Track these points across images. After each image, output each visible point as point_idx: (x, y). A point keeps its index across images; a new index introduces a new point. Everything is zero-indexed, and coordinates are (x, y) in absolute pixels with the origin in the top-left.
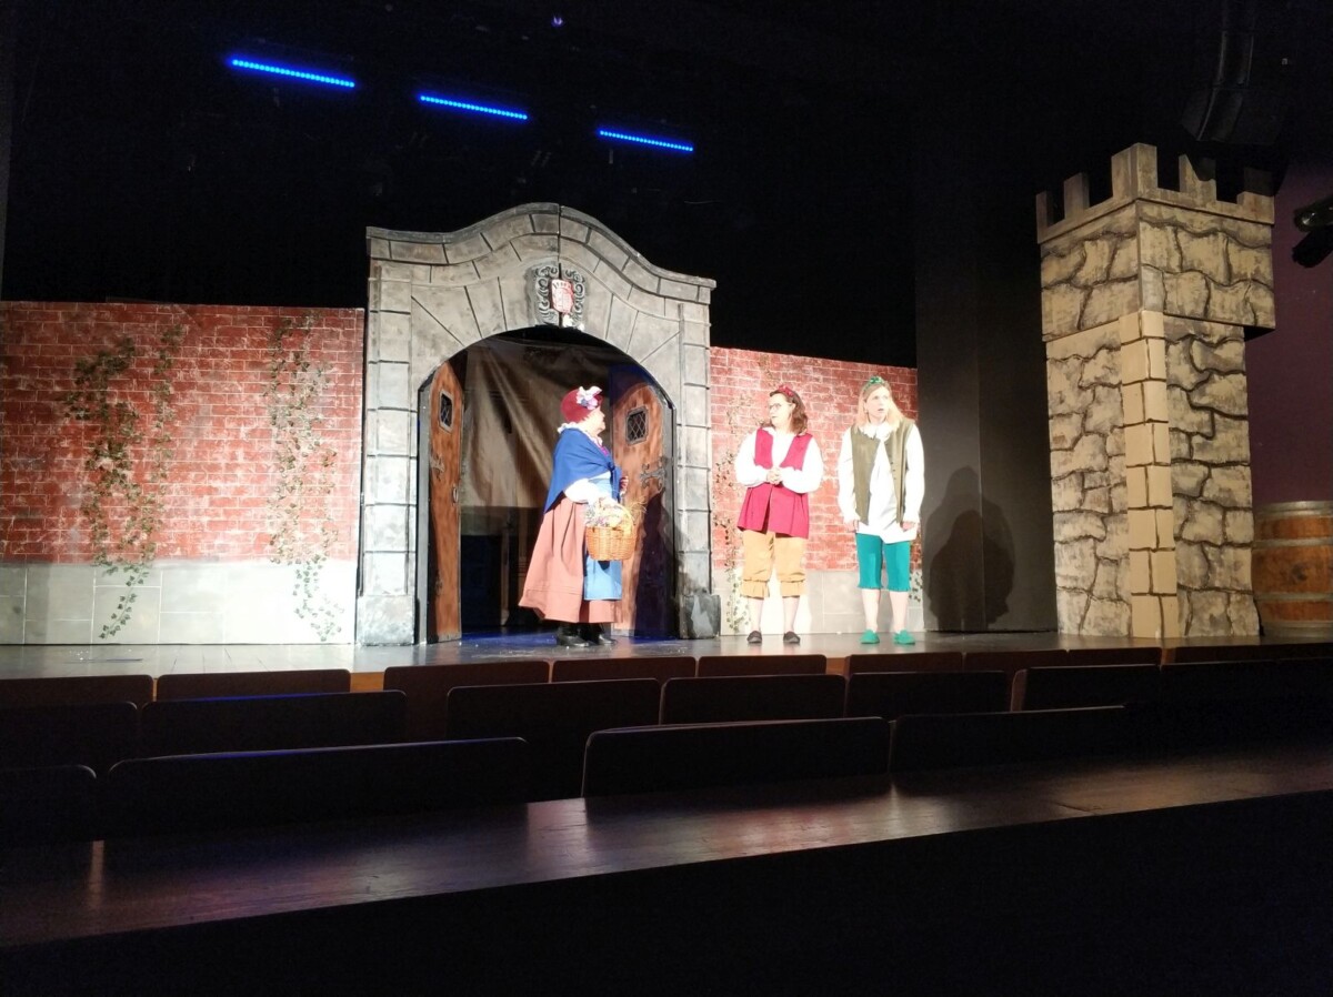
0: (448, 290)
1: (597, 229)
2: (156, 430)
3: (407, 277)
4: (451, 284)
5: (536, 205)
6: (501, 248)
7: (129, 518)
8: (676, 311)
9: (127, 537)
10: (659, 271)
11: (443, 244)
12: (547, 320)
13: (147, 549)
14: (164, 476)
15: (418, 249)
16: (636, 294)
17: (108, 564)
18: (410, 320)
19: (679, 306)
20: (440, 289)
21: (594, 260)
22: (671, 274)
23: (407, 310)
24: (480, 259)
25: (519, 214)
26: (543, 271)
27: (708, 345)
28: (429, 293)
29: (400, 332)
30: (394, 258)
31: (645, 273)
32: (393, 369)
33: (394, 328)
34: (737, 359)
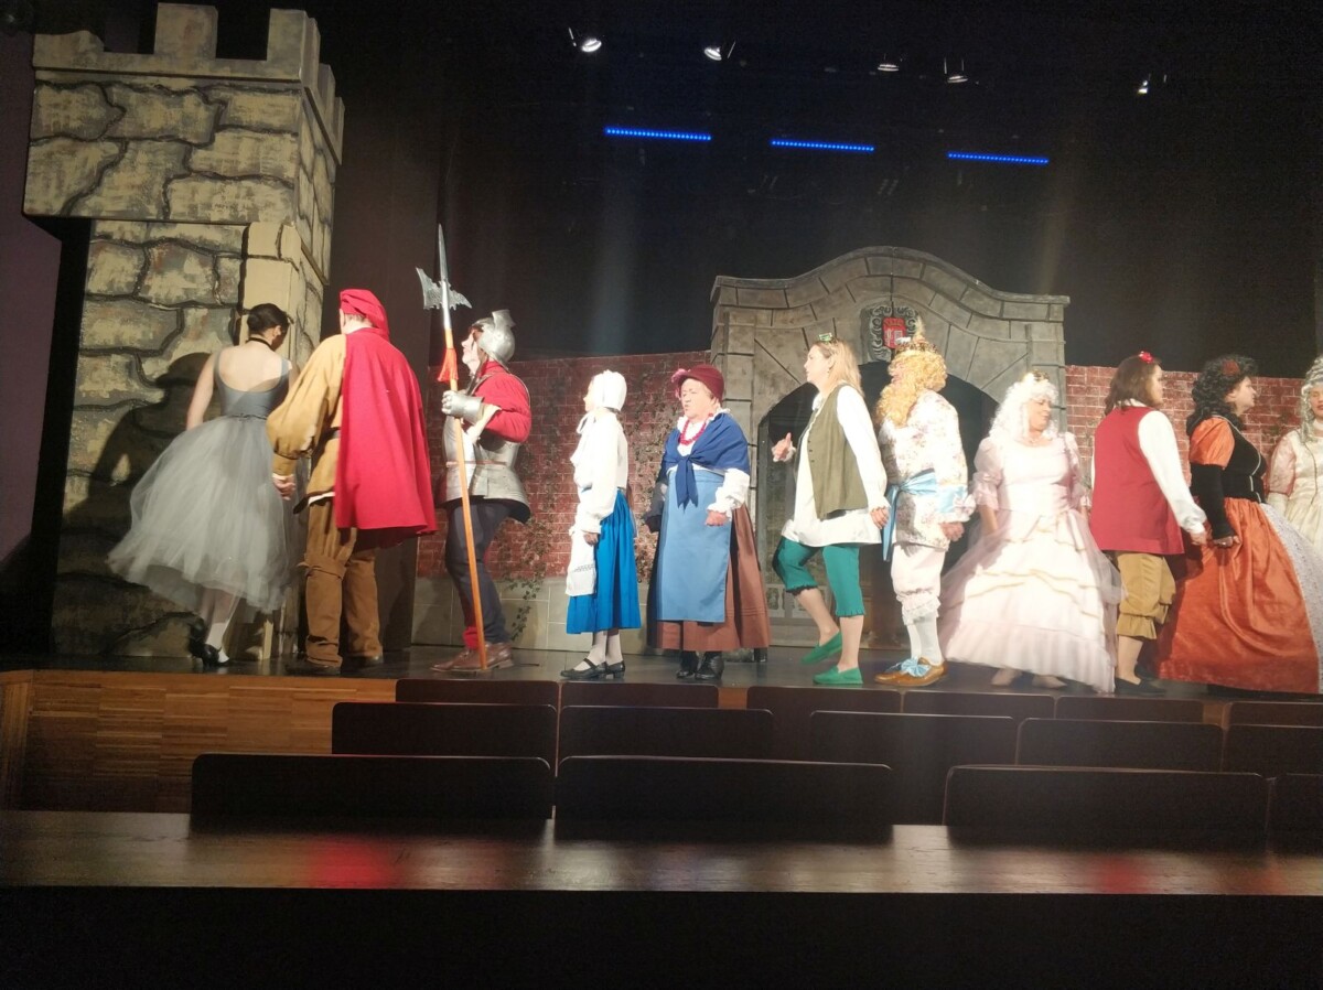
0: (788, 332)
1: (931, 263)
2: (546, 467)
3: (752, 322)
4: (790, 326)
5: (871, 249)
6: (837, 291)
7: (525, 542)
8: (1024, 332)
9: (525, 558)
10: (1001, 294)
11: (785, 289)
12: (879, 357)
13: (540, 567)
14: (552, 506)
15: (762, 295)
16: (976, 322)
17: (511, 580)
18: (753, 361)
19: (1026, 328)
20: (780, 331)
21: (929, 294)
22: (1015, 297)
23: (751, 352)
24: (817, 302)
25: (857, 258)
26: (877, 311)
27: (1063, 364)
28: (770, 336)
29: (744, 373)
30: (740, 304)
31: (986, 299)
32: (737, 407)
33: (739, 369)
34: (1098, 376)
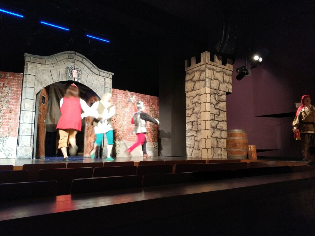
0: (46, 70)
1: (85, 58)
3: (35, 66)
4: (47, 69)
5: (69, 52)
6: (60, 61)
8: (104, 79)
10: (100, 70)
11: (45, 59)
12: (71, 79)
15: (38, 60)
16: (94, 75)
18: (35, 77)
19: (104, 78)
20: (44, 70)
21: (84, 66)
22: (103, 71)
23: (35, 75)
24: (54, 63)
25: (65, 53)
26: (70, 67)
27: (111, 88)
28: (40, 71)
30: (32, 61)
31: (96, 70)
32: (30, 89)
33: (31, 79)
34: (118, 92)
